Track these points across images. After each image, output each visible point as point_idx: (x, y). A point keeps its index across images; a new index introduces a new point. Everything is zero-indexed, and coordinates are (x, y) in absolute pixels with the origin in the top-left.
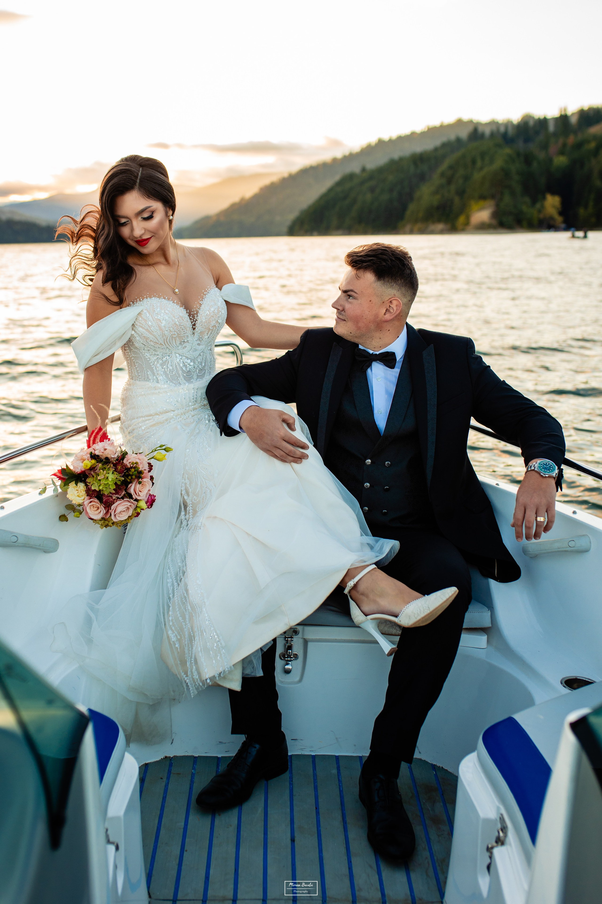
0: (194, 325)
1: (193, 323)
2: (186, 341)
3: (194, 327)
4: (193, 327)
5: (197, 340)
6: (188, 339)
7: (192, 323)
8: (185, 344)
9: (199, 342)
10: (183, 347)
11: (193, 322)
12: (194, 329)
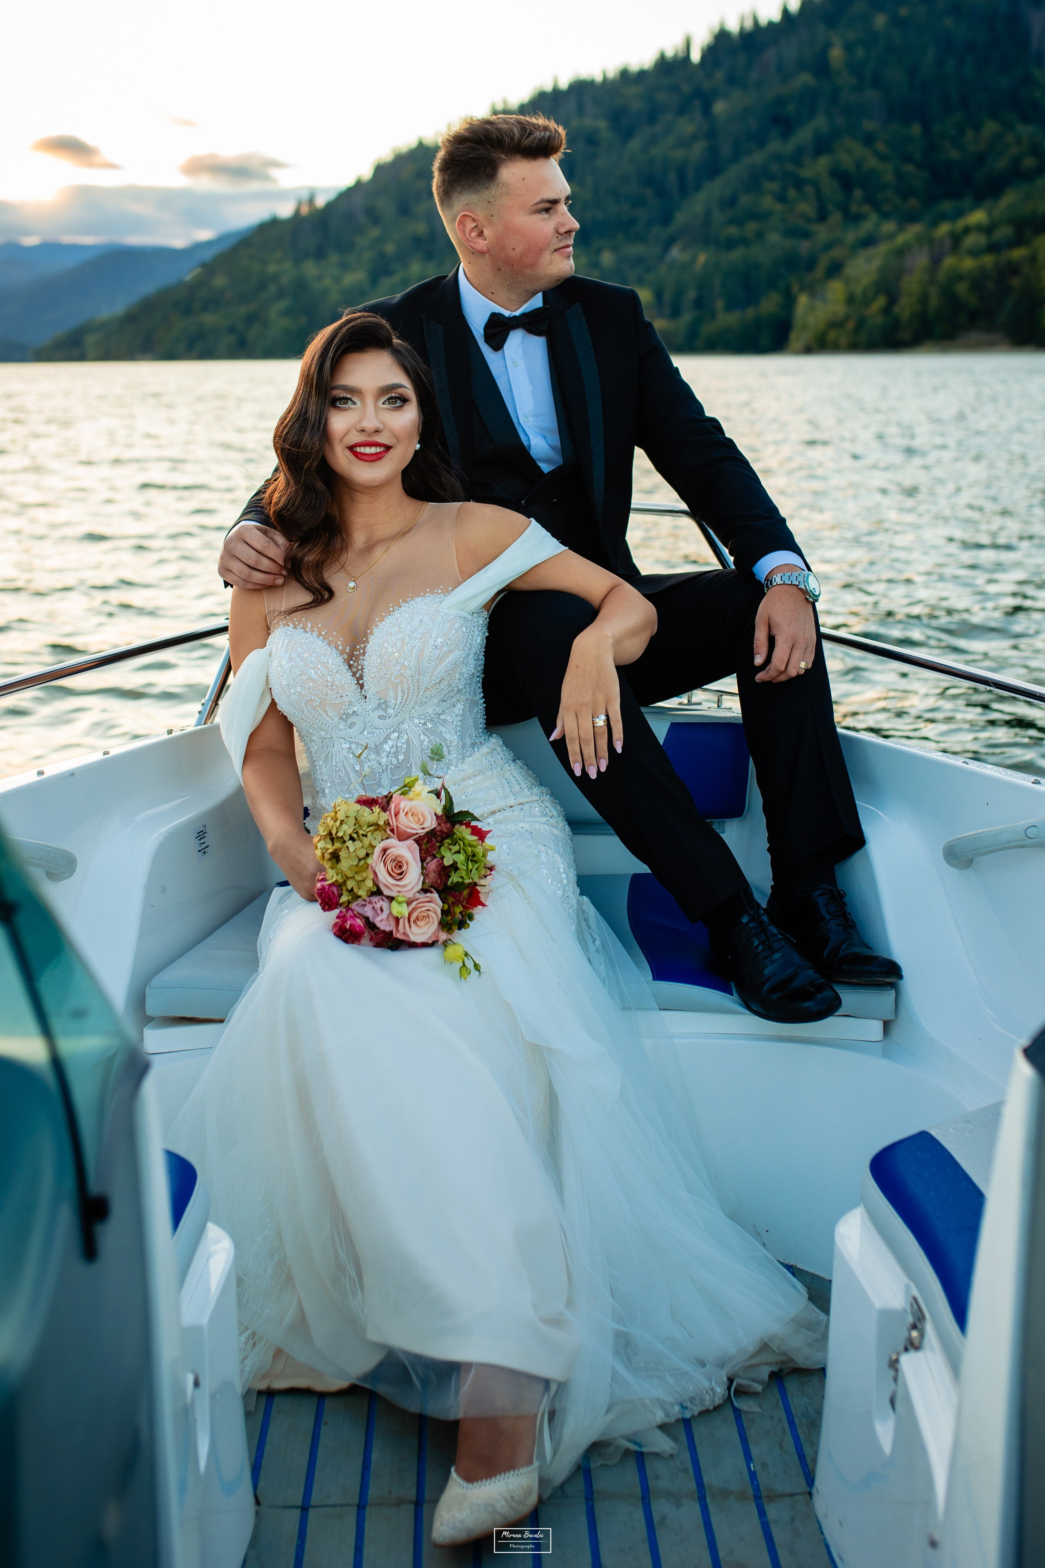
0: (361, 677)
1: (358, 675)
2: (350, 712)
3: (361, 682)
4: (358, 683)
5: (376, 709)
6: (355, 709)
7: (354, 675)
8: (350, 721)
9: (381, 713)
10: (348, 724)
11: (356, 673)
12: (362, 686)
